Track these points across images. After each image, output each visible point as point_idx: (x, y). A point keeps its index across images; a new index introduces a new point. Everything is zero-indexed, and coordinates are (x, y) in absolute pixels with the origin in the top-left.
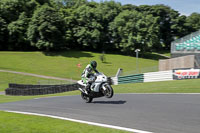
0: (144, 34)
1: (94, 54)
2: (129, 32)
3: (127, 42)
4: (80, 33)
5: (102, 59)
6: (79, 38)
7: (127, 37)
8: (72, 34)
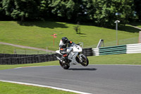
0: (118, 6)
1: (68, 25)
2: (103, 4)
3: (101, 13)
4: (55, 4)
5: (77, 30)
7: (101, 9)
8: (47, 4)
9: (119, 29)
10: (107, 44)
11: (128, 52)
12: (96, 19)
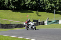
0: (55, 3)
2: (49, 2)
3: (48, 6)
5: (37, 14)
6: (27, 4)
7: (48, 5)
9: (56, 13)
10: (50, 20)
11: (60, 23)
12: (46, 9)
